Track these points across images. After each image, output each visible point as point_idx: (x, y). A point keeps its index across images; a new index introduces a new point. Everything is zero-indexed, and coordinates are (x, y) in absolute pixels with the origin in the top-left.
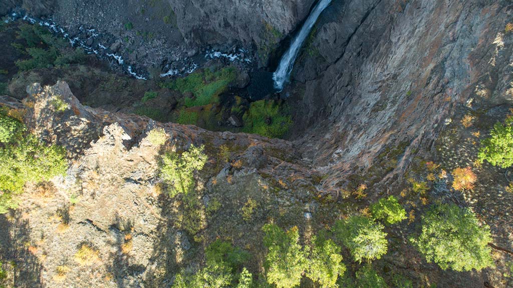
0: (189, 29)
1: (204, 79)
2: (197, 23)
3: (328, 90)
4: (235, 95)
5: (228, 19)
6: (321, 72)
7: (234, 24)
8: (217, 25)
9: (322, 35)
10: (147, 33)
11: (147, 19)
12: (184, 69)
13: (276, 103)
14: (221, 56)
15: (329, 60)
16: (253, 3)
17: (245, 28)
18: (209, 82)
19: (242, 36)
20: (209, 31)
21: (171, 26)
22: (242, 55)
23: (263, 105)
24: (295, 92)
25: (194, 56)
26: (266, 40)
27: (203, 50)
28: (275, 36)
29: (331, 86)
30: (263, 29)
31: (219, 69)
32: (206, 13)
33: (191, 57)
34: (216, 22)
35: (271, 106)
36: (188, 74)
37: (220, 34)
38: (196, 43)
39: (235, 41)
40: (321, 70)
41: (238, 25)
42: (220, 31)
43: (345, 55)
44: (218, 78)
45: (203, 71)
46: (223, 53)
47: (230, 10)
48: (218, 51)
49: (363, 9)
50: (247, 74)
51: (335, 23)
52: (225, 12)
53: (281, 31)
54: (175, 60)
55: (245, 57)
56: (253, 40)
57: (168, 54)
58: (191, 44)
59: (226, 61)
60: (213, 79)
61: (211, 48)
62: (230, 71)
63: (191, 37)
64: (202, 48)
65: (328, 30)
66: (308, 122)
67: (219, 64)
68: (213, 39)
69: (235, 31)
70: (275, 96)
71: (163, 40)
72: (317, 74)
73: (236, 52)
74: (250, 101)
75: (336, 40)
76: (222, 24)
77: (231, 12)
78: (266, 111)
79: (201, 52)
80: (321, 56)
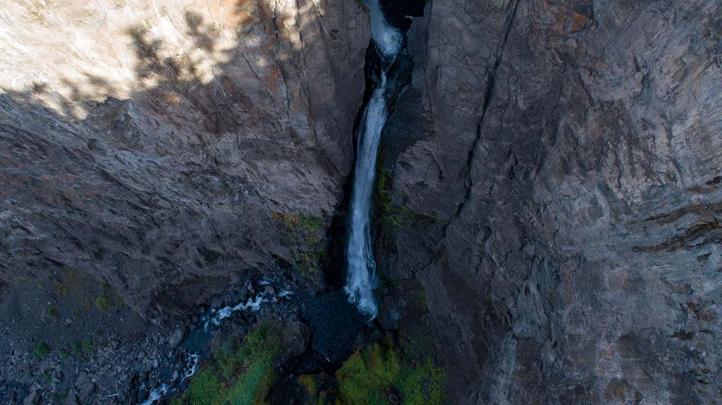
0: (147, 302)
1: (221, 379)
2: (155, 284)
3: (473, 270)
4: (297, 375)
5: (207, 247)
6: (436, 244)
7: (224, 248)
8: (194, 267)
9: (404, 180)
10: (79, 346)
11: (69, 321)
12: (175, 375)
13: (385, 348)
14: (233, 312)
15: (442, 216)
16: (235, 195)
17: (247, 244)
18: (233, 379)
19: (251, 259)
20: (187, 282)
21: (115, 311)
22: (271, 291)
23: (361, 365)
24: (404, 303)
25: (183, 340)
26: (298, 244)
27: (195, 319)
28: (312, 229)
29: (475, 260)
30: (282, 229)
31: (242, 340)
32: (160, 258)
33: (179, 345)
34: (188, 262)
35: (379, 360)
36: (188, 381)
37: (209, 278)
38: (175, 316)
39: (244, 274)
40: (434, 240)
41: (230, 246)
42: (206, 271)
43: (473, 190)
44: (246, 362)
45: (213, 361)
46: (233, 305)
47: (201, 229)
48: (223, 307)
49: (476, 79)
50: (298, 322)
51: (423, 142)
52: (195, 236)
53: (319, 215)
54: (153, 368)
55: (277, 291)
56: (275, 256)
57: (136, 363)
58: (165, 323)
59: (245, 319)
60: (238, 369)
61: (207, 307)
62: (263, 334)
63: (158, 311)
64: (190, 317)
65: (411, 163)
66: (473, 354)
67: (237, 330)
68: (202, 292)
69: (233, 258)
70: (372, 330)
71: (113, 343)
72: (430, 251)
73: (256, 292)
74: (332, 368)
75: (441, 172)
76: (202, 260)
77: (204, 233)
78: (375, 375)
79: (192, 327)
80: (422, 217)
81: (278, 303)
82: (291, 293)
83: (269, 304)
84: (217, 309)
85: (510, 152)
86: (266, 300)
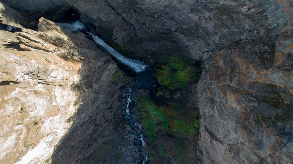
0: (115, 131)
1: (147, 118)
2: (111, 127)
3: (151, 33)
4: (156, 96)
5: (108, 107)
6: (139, 40)
7: (110, 102)
8: (111, 114)
9: (119, 41)
10: (117, 157)
11: (108, 158)
12: (139, 131)
13: (159, 68)
14: (129, 108)
15: (133, 34)
16: (100, 92)
17: (113, 95)
18: (149, 114)
19: (116, 96)
20: (114, 118)
21: (112, 143)
22: (128, 94)
23: (161, 77)
24: (150, 56)
25: (130, 126)
26: (120, 80)
27: (125, 120)
28: (119, 74)
29: (150, 31)
30: (114, 83)
31: (138, 108)
32: (105, 123)
34: (109, 115)
35: (162, 71)
36: (142, 128)
37: (116, 111)
38: (122, 125)
39: (119, 101)
40: (137, 40)
41: (111, 101)
42: (114, 111)
43: (132, 23)
44: (146, 109)
45: (140, 119)
46: (126, 107)
47: (102, 107)
48: (125, 111)
49: (108, 10)
50: (141, 90)
51: (114, 31)
52: (104, 109)
53: (116, 70)
54: (134, 137)
55: (128, 92)
56: (119, 89)
57: (130, 142)
58: (123, 129)
59: (132, 105)
60: (147, 112)
61: (123, 116)
62: (139, 101)
63: (119, 129)
64: (124, 121)
65: (116, 37)
66: (173, 44)
67: (135, 109)
68: (119, 115)
69: (114, 101)
70: (153, 69)
71: (121, 146)
72: (140, 42)
73: (126, 99)
74: (158, 85)
75: (123, 30)
76: (111, 110)
77: (104, 106)
78: (166, 74)
79: (127, 122)
80: (130, 40)
81: (132, 93)
82: (131, 89)
83: (131, 96)
84: (125, 113)
85: (130, 9)
86: (130, 97)
